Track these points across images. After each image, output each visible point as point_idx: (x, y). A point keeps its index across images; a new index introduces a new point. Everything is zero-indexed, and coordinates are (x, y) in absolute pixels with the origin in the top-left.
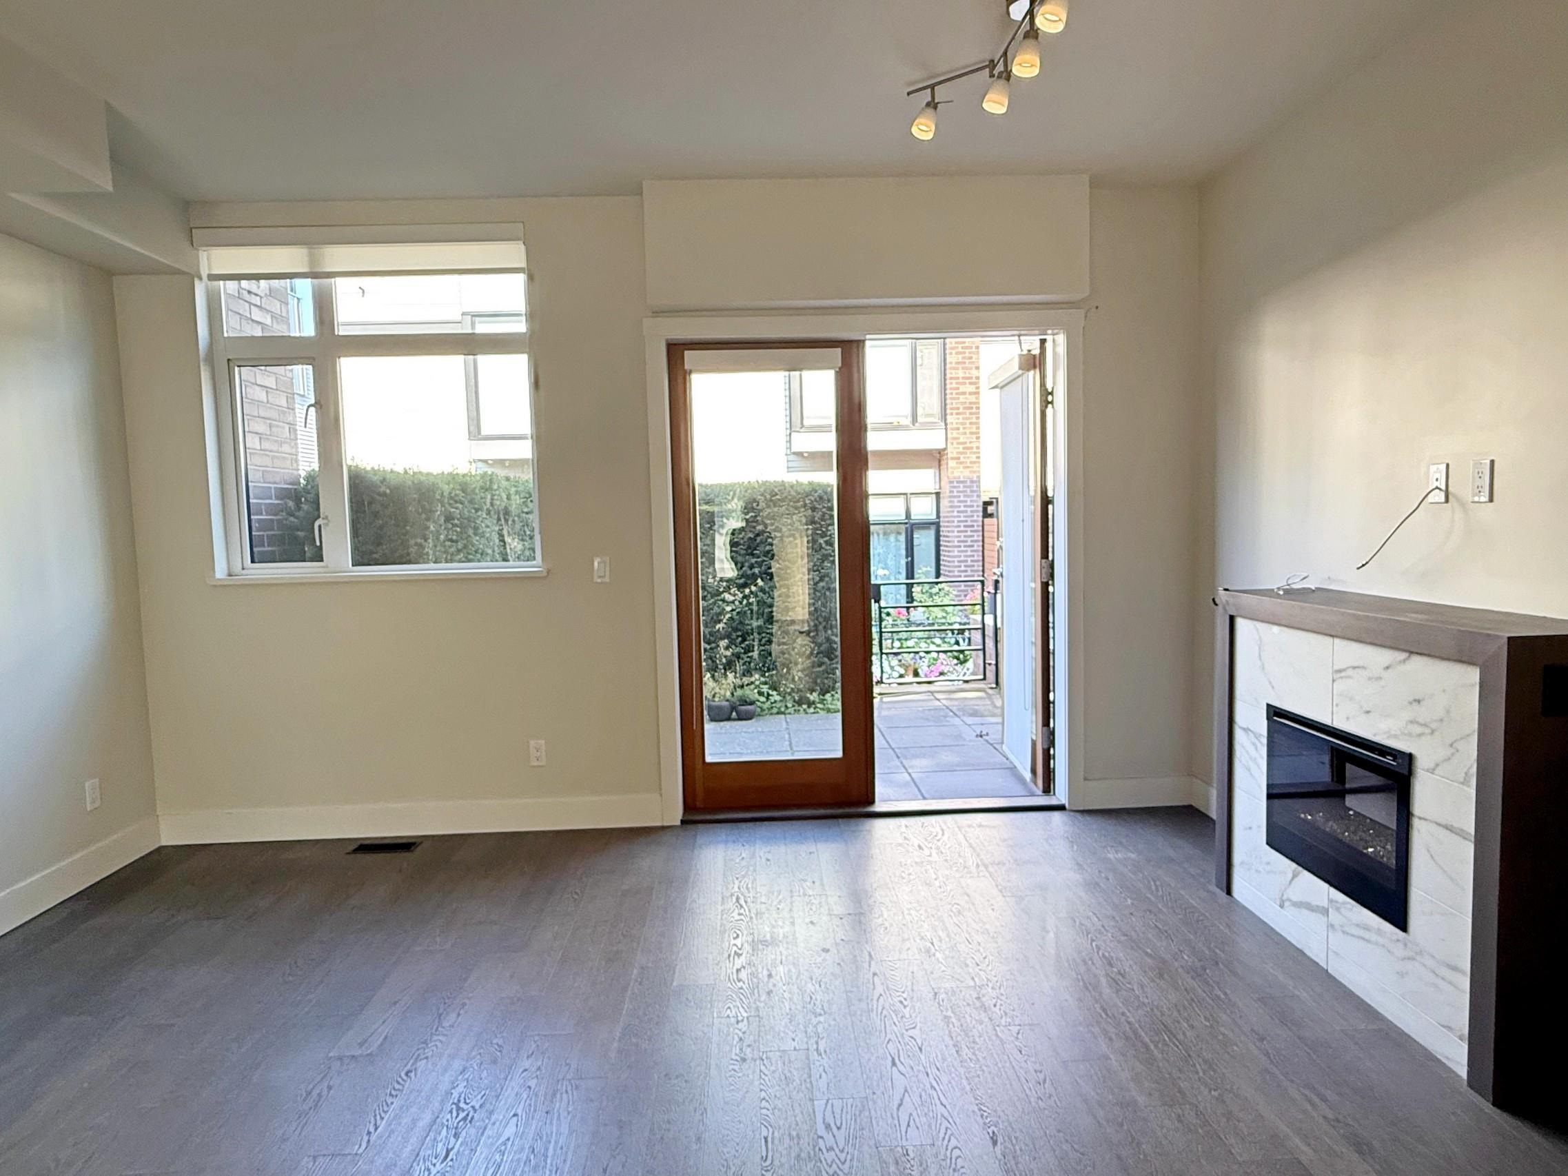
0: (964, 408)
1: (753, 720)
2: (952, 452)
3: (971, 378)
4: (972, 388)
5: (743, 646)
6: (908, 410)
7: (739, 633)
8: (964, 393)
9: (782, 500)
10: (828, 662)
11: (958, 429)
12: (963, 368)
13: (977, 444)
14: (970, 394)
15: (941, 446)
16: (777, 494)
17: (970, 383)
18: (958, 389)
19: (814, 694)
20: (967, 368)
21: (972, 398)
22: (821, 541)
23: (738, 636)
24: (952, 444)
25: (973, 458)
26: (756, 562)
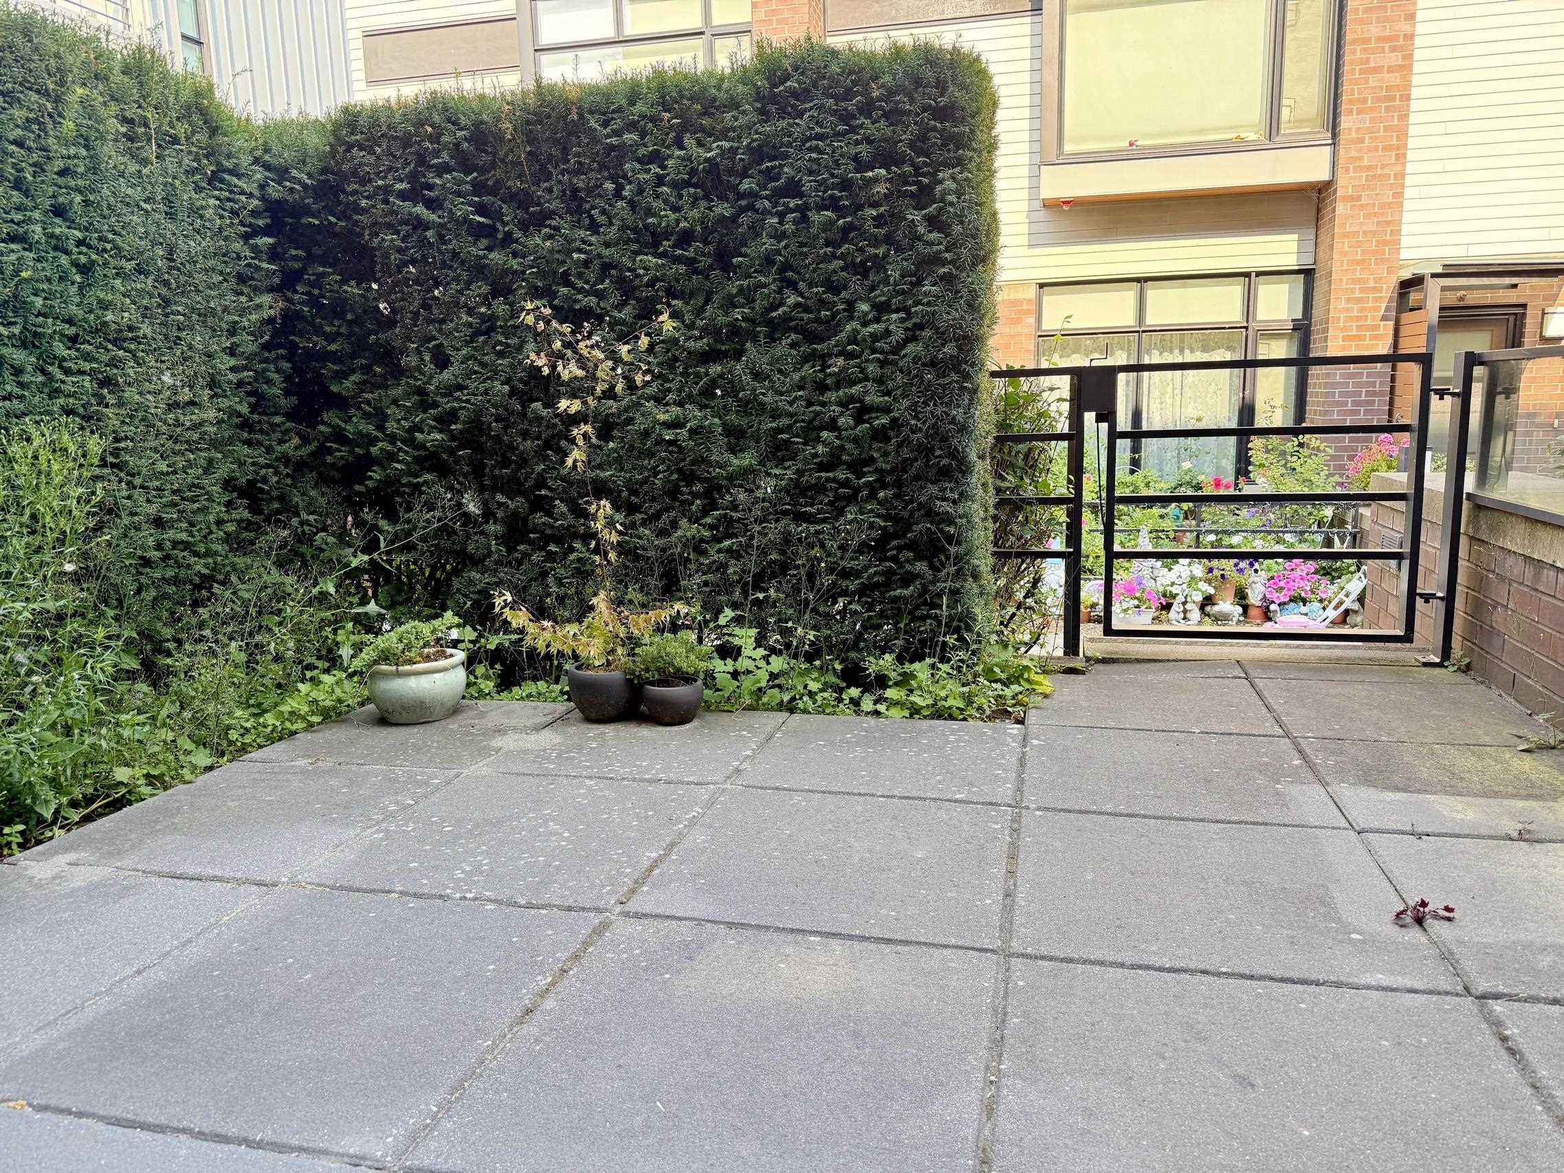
0: (1378, 99)
1: (695, 723)
2: (1343, 187)
3: (1396, 38)
4: (1395, 59)
5: (708, 520)
6: (1256, 110)
7: (698, 487)
8: (1377, 70)
9: (802, 94)
10: (929, 575)
11: (1362, 141)
12: (1378, 20)
13: (1399, 168)
14: (1391, 70)
15: (1323, 175)
16: (787, 77)
17: (1393, 50)
18: (1367, 61)
19: (887, 656)
20: (1387, 20)
21: (1395, 79)
22: (915, 216)
23: (696, 495)
24: (1347, 170)
25: (1387, 196)
26: (741, 290)
